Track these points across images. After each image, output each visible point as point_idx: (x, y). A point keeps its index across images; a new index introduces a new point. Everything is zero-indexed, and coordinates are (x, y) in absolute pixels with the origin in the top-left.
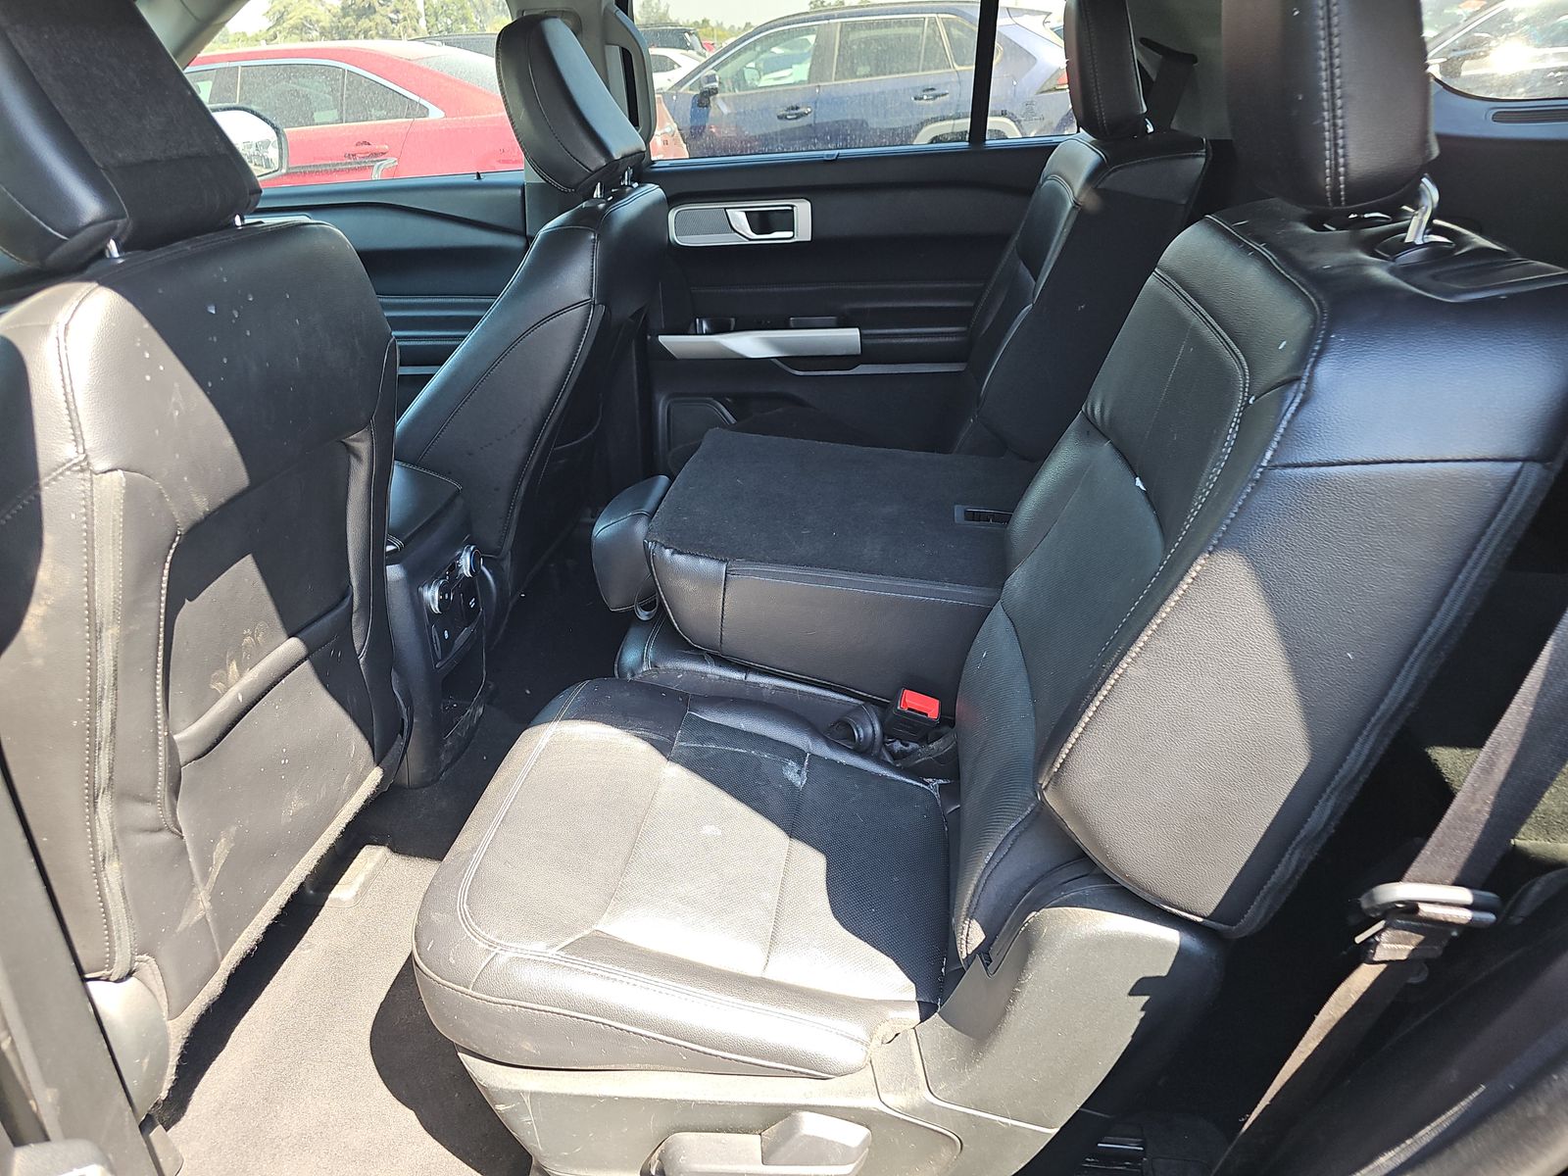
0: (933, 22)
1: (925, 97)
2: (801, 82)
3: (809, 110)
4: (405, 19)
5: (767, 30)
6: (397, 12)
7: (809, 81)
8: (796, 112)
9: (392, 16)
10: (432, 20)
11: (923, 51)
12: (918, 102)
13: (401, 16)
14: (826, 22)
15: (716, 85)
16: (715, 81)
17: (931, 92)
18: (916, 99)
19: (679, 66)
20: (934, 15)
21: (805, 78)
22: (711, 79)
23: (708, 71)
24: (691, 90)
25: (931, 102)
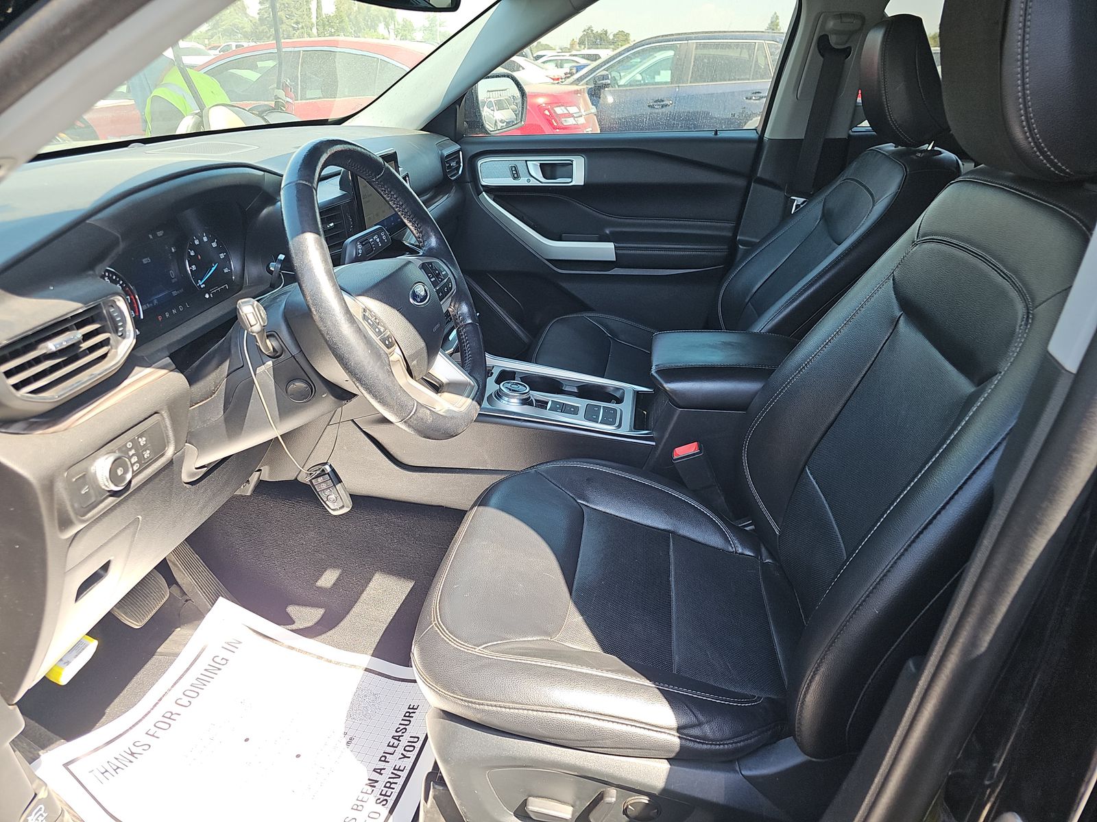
0: (761, 46)
1: (754, 98)
2: (666, 83)
3: (671, 102)
4: (302, 28)
5: (643, 45)
6: (297, 23)
7: (672, 83)
8: (662, 103)
9: (295, 26)
10: (321, 29)
11: (753, 66)
12: (748, 101)
13: (300, 26)
14: (686, 42)
15: (609, 82)
16: (608, 79)
17: (757, 95)
18: (747, 98)
19: (523, 69)
20: (763, 41)
21: (669, 80)
22: (604, 77)
23: (601, 72)
24: (587, 84)
25: (757, 101)
